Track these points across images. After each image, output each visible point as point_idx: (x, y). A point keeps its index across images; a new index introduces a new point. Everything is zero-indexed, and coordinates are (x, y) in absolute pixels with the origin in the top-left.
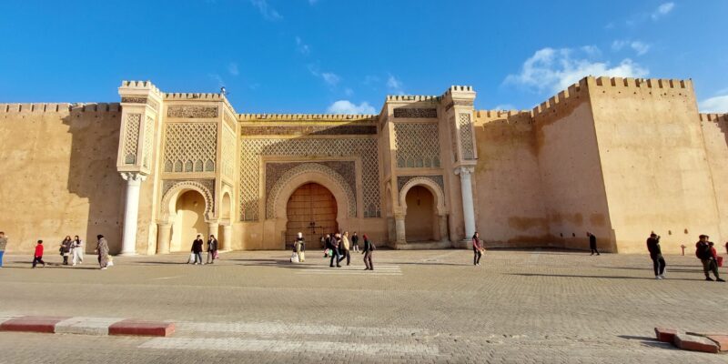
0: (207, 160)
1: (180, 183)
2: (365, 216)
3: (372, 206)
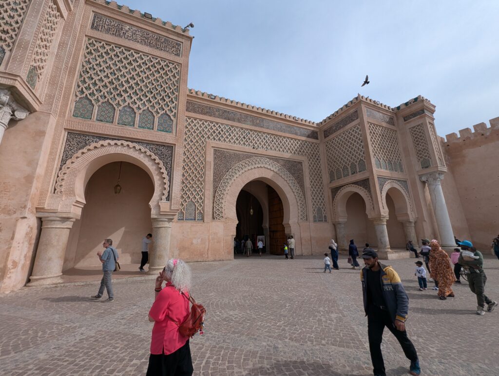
0: (161, 112)
1: (106, 143)
2: (315, 221)
3: (319, 209)
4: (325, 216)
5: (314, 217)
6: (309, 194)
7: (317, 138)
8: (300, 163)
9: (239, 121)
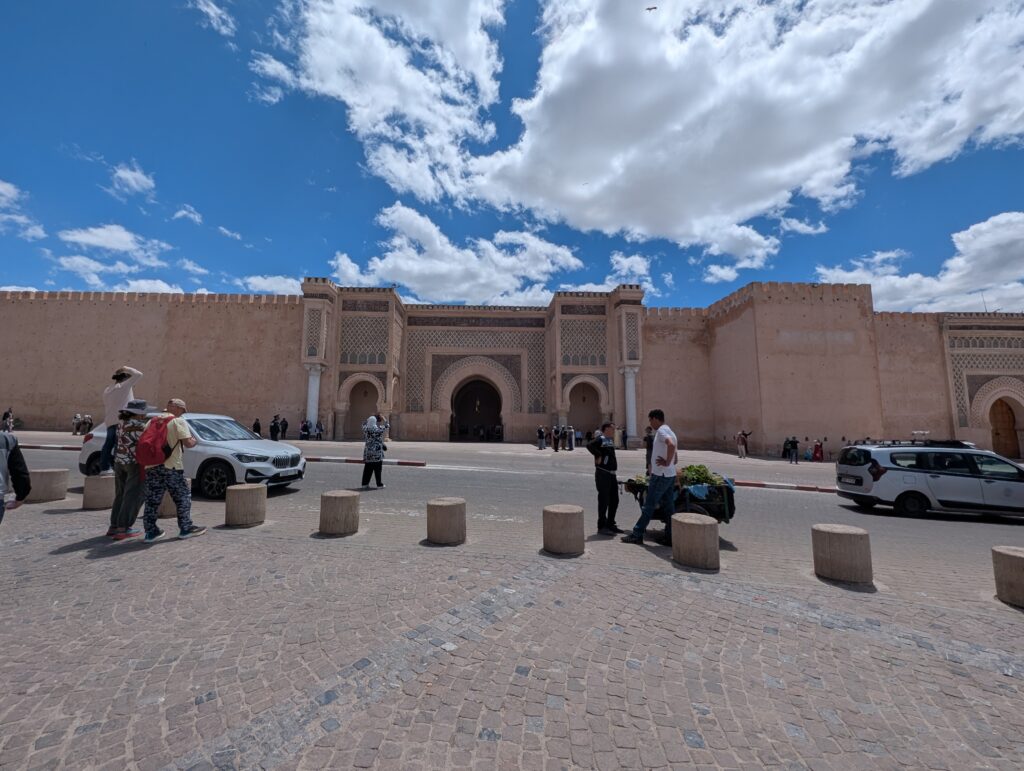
1: (354, 375)
2: (530, 411)
3: (537, 401)
4: (544, 408)
5: (530, 409)
6: (525, 386)
7: (543, 326)
8: (519, 356)
9: (454, 325)
